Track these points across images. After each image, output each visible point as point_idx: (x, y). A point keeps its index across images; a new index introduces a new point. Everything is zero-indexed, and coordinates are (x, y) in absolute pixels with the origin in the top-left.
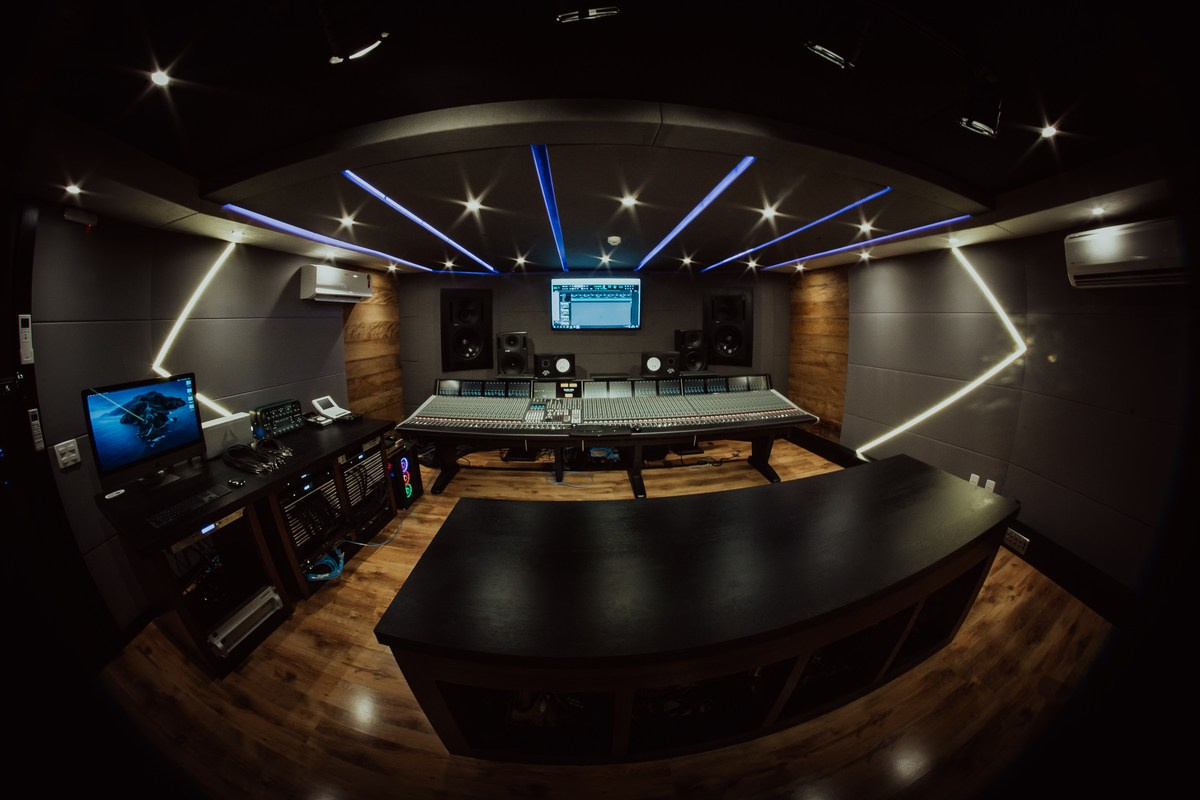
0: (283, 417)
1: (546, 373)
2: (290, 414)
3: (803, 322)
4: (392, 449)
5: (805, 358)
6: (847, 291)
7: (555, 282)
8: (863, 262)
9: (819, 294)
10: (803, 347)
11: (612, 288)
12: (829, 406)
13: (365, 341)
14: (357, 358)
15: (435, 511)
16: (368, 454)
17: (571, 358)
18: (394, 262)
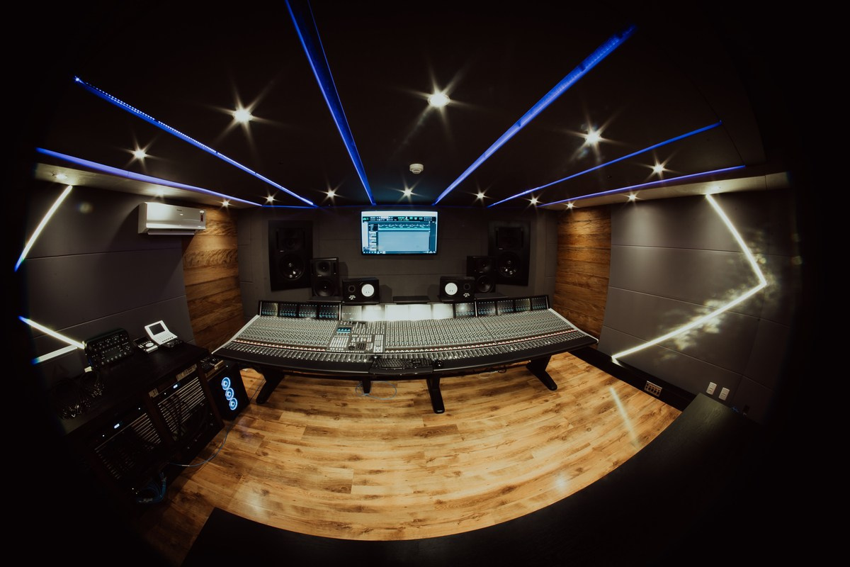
0: (110, 347)
1: (352, 297)
2: (118, 344)
3: (568, 250)
4: (212, 372)
5: (570, 280)
6: (610, 227)
7: (364, 214)
8: (631, 202)
9: (583, 228)
10: (568, 270)
11: (413, 220)
12: (590, 319)
13: (205, 267)
14: (197, 282)
15: (256, 424)
16: (182, 383)
17: (375, 284)
18: (227, 199)
